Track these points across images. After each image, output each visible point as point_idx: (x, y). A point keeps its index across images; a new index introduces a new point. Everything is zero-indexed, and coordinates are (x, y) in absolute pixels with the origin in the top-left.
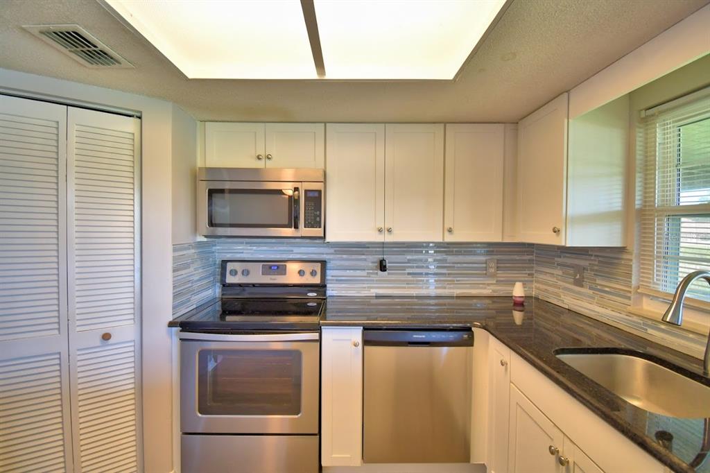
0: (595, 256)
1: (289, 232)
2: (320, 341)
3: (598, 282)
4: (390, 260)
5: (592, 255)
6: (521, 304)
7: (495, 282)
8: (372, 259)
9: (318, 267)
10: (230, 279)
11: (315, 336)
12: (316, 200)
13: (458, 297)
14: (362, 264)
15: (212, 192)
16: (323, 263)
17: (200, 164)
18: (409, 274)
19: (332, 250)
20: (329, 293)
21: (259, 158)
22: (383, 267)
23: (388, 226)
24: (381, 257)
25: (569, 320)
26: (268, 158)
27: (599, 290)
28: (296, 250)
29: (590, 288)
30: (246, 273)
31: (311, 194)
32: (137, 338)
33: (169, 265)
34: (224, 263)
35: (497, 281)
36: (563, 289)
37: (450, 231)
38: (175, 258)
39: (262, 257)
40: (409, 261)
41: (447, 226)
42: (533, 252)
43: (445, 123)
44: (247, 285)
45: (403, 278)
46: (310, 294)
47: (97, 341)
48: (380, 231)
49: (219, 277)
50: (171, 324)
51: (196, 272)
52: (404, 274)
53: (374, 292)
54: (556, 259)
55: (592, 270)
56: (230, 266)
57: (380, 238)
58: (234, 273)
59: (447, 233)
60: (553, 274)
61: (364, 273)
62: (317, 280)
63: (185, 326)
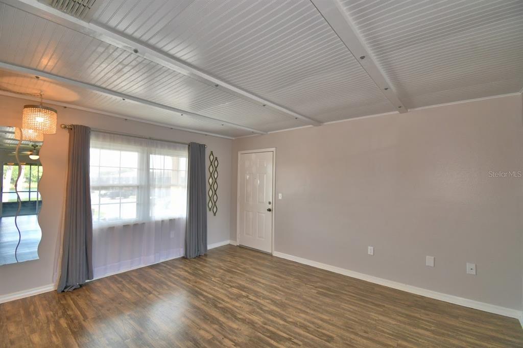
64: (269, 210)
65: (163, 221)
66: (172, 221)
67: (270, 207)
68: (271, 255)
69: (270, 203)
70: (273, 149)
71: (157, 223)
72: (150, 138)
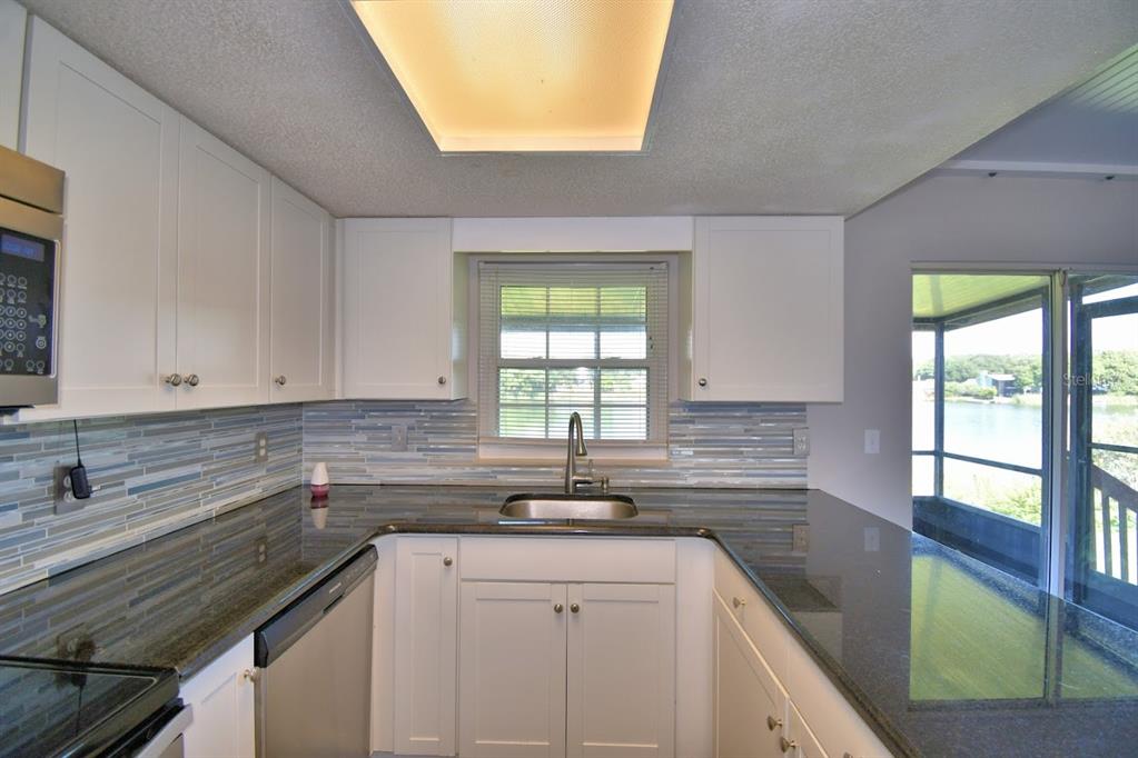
0: (425, 411)
3: (430, 441)
4: (93, 462)
5: (420, 411)
6: (324, 497)
7: (264, 473)
13: (219, 517)
18: (132, 491)
22: (79, 488)
25: (381, 499)
27: (433, 450)
29: (419, 450)
35: (268, 470)
36: (368, 460)
42: (301, 415)
52: (121, 494)
54: (353, 421)
55: (419, 428)
60: (349, 443)
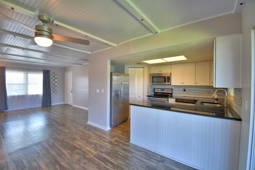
1: (164, 83)
2: (168, 100)
4: (186, 89)
8: (182, 89)
9: (171, 90)
10: (155, 91)
11: (167, 99)
12: (169, 78)
14: (180, 90)
15: (153, 77)
16: (172, 89)
17: (151, 73)
19: (174, 87)
20: (173, 95)
21: (160, 71)
22: (185, 91)
23: (183, 82)
24: (184, 89)
26: (161, 71)
28: (167, 87)
30: (158, 90)
31: (168, 77)
32: (143, 97)
33: (147, 88)
34: (154, 88)
37: (196, 83)
38: (148, 87)
39: (161, 88)
40: (191, 90)
41: (196, 82)
43: (196, 62)
44: (158, 92)
45: (189, 93)
46: (169, 95)
47: (139, 97)
48: (181, 83)
49: (153, 91)
50: (147, 96)
51: (150, 89)
53: (183, 95)
56: (155, 89)
57: (181, 85)
58: (156, 90)
59: (196, 84)
61: (181, 92)
62: (170, 92)
63: (149, 96)
64: (72, 92)
65: (33, 95)
66: (37, 95)
67: (72, 91)
68: (72, 106)
69: (72, 89)
70: (72, 72)
71: (30, 95)
72: (27, 69)
